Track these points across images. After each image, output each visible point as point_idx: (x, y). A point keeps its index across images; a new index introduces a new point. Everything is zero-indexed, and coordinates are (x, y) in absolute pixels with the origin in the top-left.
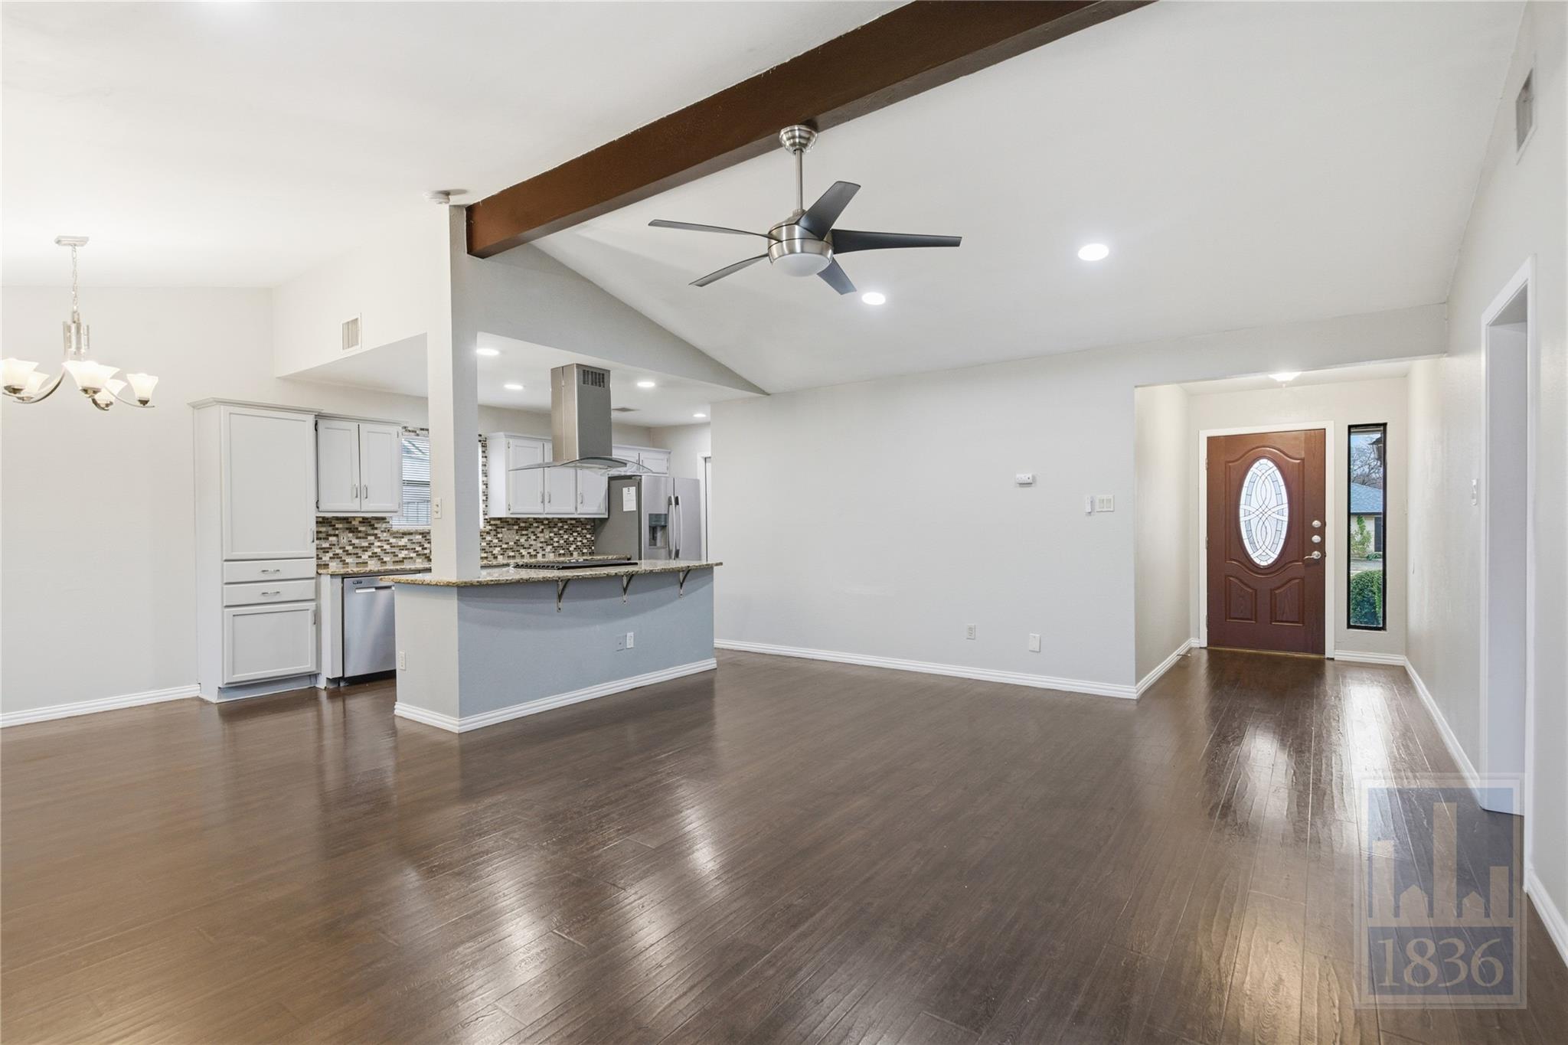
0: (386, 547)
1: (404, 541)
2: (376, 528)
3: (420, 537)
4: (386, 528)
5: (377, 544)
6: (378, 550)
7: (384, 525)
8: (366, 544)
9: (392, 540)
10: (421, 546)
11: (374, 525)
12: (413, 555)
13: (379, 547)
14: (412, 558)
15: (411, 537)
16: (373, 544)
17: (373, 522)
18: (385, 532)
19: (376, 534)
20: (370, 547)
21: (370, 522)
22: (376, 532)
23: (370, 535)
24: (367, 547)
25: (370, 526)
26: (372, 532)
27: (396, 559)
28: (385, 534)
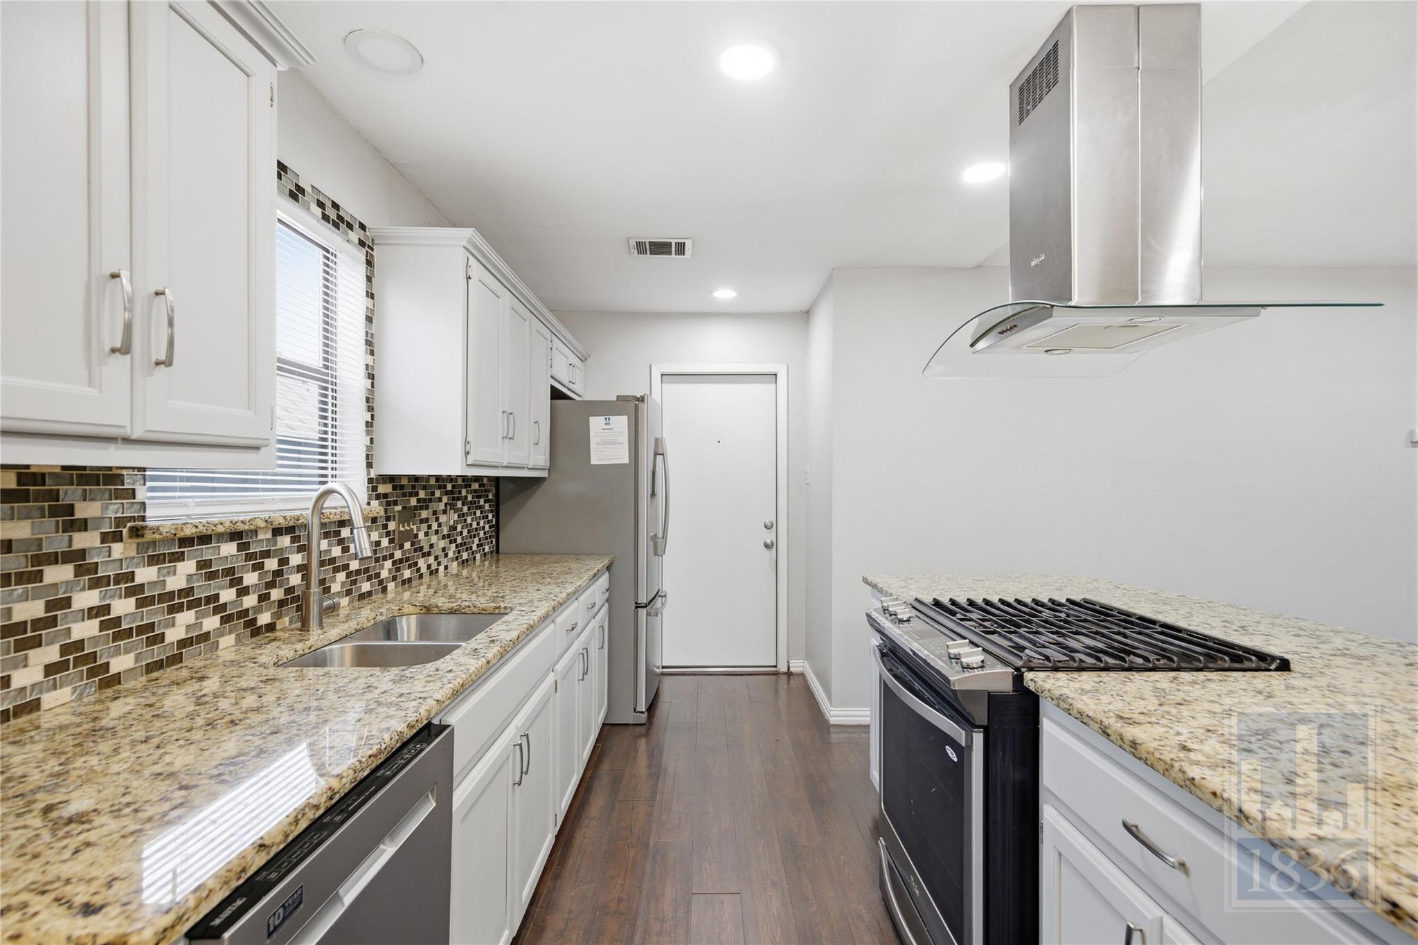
0: (123, 607)
1: (182, 574)
2: (83, 525)
3: (230, 549)
4: (120, 522)
5: (86, 599)
6: (85, 630)
7: (114, 509)
8: (30, 610)
9: (146, 574)
10: (236, 582)
11: (70, 509)
12: (211, 623)
13: (93, 612)
14: (206, 636)
15: (206, 552)
16: (66, 602)
17: (69, 493)
18: (117, 537)
19: (82, 553)
20: (53, 622)
21: (55, 496)
22: (81, 540)
23: (54, 559)
24: (38, 624)
25: (54, 512)
26: (57, 543)
27: (157, 653)
28: (117, 549)
